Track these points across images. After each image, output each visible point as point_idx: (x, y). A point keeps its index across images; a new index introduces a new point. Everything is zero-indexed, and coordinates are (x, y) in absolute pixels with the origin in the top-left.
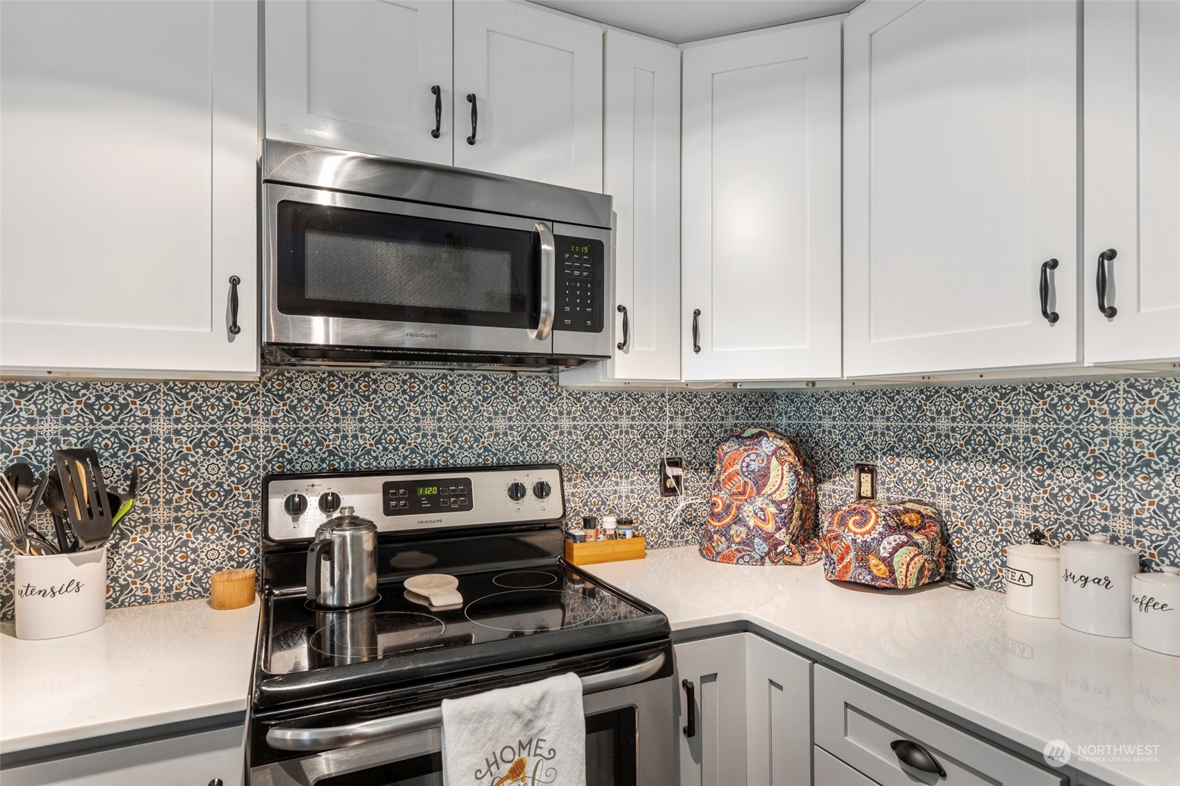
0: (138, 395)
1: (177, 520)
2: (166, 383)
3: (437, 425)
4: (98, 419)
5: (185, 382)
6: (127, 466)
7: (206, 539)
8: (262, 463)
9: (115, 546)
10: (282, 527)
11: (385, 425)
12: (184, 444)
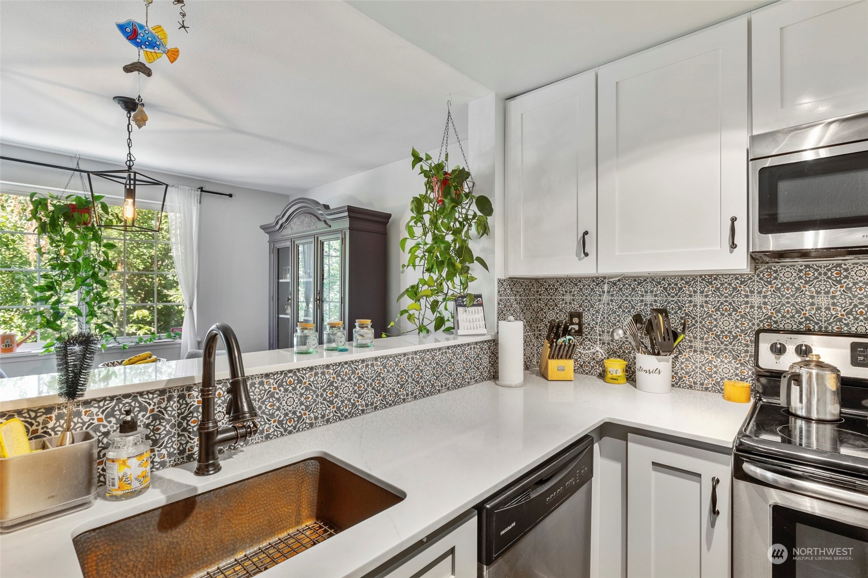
0: (687, 283)
1: (706, 348)
2: (701, 276)
4: (669, 295)
5: (711, 276)
6: (682, 318)
7: (722, 361)
8: (756, 322)
9: (676, 357)
10: (768, 361)
12: (710, 308)
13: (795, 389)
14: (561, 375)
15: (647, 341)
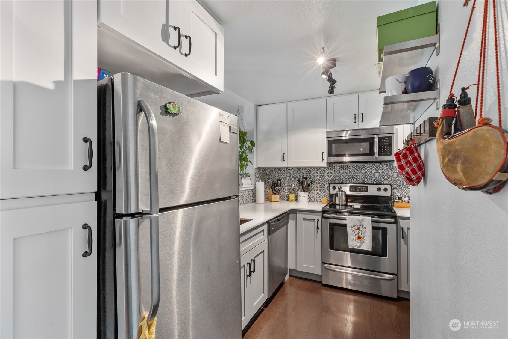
0: (312, 170)
1: (317, 189)
2: (316, 168)
3: (362, 175)
4: (307, 173)
5: (318, 167)
6: (311, 180)
7: (321, 193)
8: (330, 181)
9: (309, 192)
10: (332, 192)
11: (351, 175)
12: (318, 177)
13: (337, 198)
14: (276, 200)
15: (301, 188)
